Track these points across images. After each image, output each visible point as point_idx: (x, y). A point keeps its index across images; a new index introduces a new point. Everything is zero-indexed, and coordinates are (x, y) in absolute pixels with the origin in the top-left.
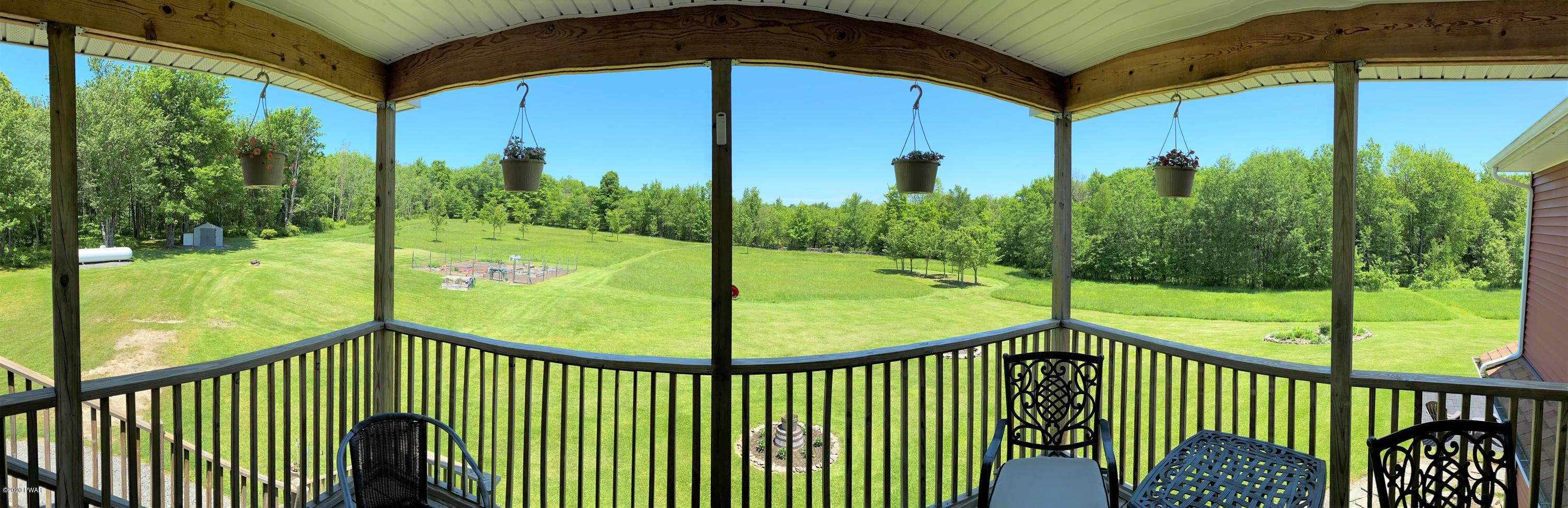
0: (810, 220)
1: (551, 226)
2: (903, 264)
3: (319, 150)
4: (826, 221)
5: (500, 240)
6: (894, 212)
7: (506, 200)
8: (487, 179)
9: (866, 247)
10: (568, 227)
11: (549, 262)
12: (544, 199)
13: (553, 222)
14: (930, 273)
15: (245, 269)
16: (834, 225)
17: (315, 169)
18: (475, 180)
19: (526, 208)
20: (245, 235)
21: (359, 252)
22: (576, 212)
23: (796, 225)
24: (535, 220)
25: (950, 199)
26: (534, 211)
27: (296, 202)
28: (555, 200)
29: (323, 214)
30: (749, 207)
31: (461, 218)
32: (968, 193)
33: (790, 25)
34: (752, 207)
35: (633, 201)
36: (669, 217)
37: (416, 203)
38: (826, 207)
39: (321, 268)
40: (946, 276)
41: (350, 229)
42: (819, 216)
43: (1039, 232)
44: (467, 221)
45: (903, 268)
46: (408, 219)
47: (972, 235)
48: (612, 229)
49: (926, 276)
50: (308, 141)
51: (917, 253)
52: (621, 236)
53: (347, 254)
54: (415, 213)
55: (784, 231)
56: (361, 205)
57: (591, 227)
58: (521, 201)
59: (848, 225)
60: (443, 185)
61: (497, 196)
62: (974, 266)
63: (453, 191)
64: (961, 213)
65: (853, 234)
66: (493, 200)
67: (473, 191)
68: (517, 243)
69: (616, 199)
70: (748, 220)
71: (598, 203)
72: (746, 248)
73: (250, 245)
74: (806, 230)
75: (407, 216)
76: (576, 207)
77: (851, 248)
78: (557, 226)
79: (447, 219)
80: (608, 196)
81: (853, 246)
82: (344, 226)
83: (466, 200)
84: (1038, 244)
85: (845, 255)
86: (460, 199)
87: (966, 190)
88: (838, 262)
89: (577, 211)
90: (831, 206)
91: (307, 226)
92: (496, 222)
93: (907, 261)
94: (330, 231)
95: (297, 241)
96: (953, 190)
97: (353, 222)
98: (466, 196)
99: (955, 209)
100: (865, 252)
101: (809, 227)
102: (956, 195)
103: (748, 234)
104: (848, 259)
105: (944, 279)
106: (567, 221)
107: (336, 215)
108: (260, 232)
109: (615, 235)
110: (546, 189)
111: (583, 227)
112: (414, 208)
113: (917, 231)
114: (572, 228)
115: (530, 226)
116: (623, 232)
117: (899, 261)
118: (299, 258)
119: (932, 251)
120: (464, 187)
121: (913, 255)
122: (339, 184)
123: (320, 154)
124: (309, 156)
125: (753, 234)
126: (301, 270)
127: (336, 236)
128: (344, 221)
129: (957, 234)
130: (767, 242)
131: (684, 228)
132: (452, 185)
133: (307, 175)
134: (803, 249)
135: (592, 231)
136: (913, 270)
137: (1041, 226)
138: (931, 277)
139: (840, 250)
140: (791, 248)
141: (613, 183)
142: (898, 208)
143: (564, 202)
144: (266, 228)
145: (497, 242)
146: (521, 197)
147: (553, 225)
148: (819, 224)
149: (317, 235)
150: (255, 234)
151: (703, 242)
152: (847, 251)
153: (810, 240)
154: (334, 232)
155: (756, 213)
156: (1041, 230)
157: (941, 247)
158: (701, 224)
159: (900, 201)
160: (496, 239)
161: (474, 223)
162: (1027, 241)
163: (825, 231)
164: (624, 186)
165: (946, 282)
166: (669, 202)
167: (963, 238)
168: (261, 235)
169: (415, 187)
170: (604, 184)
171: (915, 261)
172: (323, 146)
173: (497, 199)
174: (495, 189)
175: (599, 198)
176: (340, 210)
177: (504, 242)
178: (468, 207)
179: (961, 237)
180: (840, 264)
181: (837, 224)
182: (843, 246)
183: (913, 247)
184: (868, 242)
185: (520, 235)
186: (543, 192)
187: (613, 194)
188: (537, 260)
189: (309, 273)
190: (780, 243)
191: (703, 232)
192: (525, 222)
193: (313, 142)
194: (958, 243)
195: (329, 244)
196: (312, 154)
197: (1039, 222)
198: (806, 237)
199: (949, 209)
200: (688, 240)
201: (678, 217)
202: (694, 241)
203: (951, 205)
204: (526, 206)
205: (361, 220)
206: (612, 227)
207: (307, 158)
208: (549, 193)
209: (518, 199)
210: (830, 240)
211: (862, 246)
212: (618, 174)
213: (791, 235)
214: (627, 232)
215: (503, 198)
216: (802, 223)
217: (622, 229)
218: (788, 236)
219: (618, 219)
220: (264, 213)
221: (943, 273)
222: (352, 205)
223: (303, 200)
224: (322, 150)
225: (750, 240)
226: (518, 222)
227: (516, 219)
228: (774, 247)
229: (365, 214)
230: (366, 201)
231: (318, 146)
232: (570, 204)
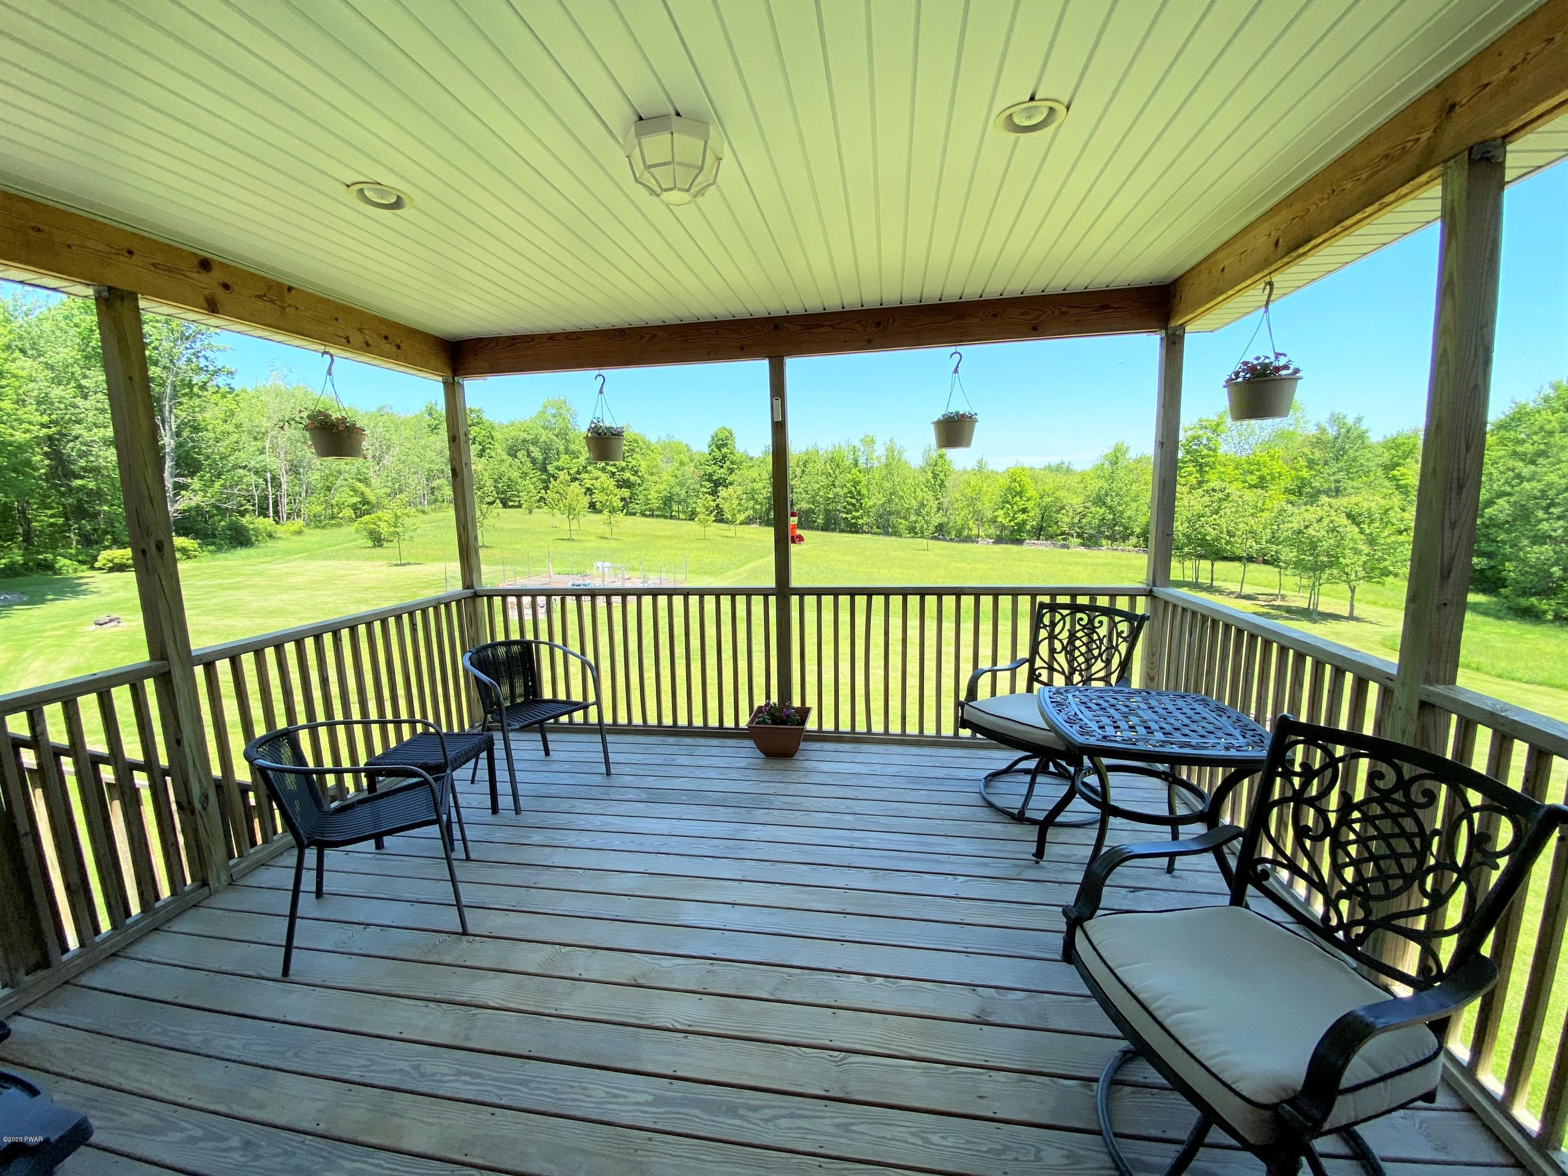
0: (1031, 492)
1: (649, 516)
2: (1197, 570)
3: (221, 380)
4: (1061, 494)
5: (580, 541)
6: (1191, 474)
7: (583, 476)
8: (551, 440)
9: (1133, 540)
10: (671, 517)
11: (650, 571)
12: (636, 473)
13: (652, 510)
14: (1248, 590)
15: (88, 639)
16: (1075, 501)
17: (211, 416)
18: (535, 442)
19: (612, 488)
20: (48, 567)
21: (345, 575)
22: (683, 494)
23: (1008, 502)
24: (627, 508)
25: (1318, 443)
26: (626, 493)
27: (179, 487)
28: (652, 474)
29: (246, 511)
30: (930, 475)
31: (520, 506)
32: (1364, 428)
33: (831, 326)
34: (935, 476)
35: (754, 473)
36: (804, 495)
37: (435, 483)
38: (1068, 471)
39: (271, 612)
40: (1283, 597)
41: (314, 536)
42: (1050, 485)
43: (1546, 509)
44: (530, 512)
45: (1197, 580)
46: (424, 512)
47: (1349, 516)
48: (727, 519)
49: (1240, 596)
50: (189, 360)
51: (1225, 550)
52: (740, 528)
53: (319, 582)
54: (436, 501)
55: (989, 514)
56: (329, 489)
57: (701, 516)
58: (604, 477)
59: (1100, 501)
60: (483, 450)
61: (568, 469)
62: (1348, 582)
63: (502, 461)
64: (1340, 470)
65: (1111, 517)
66: (563, 475)
67: (534, 461)
68: (603, 543)
69: (731, 471)
70: (930, 496)
71: (709, 477)
72: (925, 541)
73: (72, 589)
74: (1024, 511)
75: (420, 507)
76: (681, 484)
77: (1104, 542)
78: (658, 516)
79: (498, 508)
80: (722, 467)
81: (1108, 538)
82: (299, 533)
83: (524, 475)
84: (1540, 539)
85: (1093, 553)
86: (515, 475)
87: (1359, 420)
88: (1077, 564)
89: (684, 492)
90: (1077, 467)
91: (214, 536)
92: (571, 511)
93: (1205, 564)
94: (271, 543)
95: (197, 568)
96: (1325, 425)
97: (317, 522)
98: (525, 469)
99: (1326, 464)
100: (1131, 548)
101: (1030, 505)
102: (1331, 432)
103: (927, 518)
104: (1096, 560)
105: (1278, 603)
106: (670, 507)
107: (276, 512)
108: (95, 559)
109: (732, 527)
110: (638, 457)
111: (692, 516)
112: (433, 493)
113: (1228, 509)
114: (679, 519)
115: (620, 516)
116: (742, 523)
117: (1188, 564)
118: (213, 601)
119: (1256, 547)
120: (520, 454)
121: (1217, 554)
122: (274, 448)
123: (224, 389)
124: (196, 390)
125: (936, 520)
126: (230, 622)
127: (288, 552)
128: (299, 523)
129: (1311, 513)
130: (959, 533)
131: (827, 512)
132: (499, 451)
133: (196, 429)
134: (1019, 542)
135: (704, 523)
136: (1215, 583)
137: (1551, 493)
138: (1248, 597)
139: (1083, 545)
140: (999, 540)
141: (726, 445)
142: (1201, 466)
143: (665, 477)
144: (106, 548)
145: (576, 544)
146: (603, 470)
147: (652, 516)
148: (1049, 499)
149: (242, 552)
150: (82, 562)
151: (857, 532)
152: (1097, 545)
153: (1033, 527)
154: (281, 545)
155: (942, 485)
156: (1553, 504)
157: (1273, 540)
158: (854, 505)
159: (1205, 452)
160: (573, 540)
161: (542, 515)
162: (1508, 532)
163: (1058, 512)
164: (741, 450)
165: (1278, 608)
166: (803, 471)
167: (1326, 521)
168: (97, 565)
169: (430, 454)
170: (713, 447)
171: (1219, 565)
172: (231, 373)
173: (569, 474)
174: (564, 457)
175: (710, 470)
176: (285, 500)
177: (586, 544)
178: (529, 487)
179: (1320, 520)
180: (1079, 568)
181: (1081, 499)
182: (1091, 536)
183: (1218, 539)
184: (1137, 530)
185: (605, 530)
186: (634, 462)
187: (728, 463)
188: (633, 569)
189: (248, 624)
190: (982, 534)
191: (858, 518)
192: (613, 511)
193: (203, 363)
194: (1311, 531)
195: (277, 568)
196: (203, 387)
197: (1550, 485)
198: (1024, 522)
199: (1311, 464)
200: (833, 530)
201: (817, 495)
202: (842, 531)
203: (1318, 455)
204: (611, 483)
205: (333, 518)
206: (728, 516)
207: (191, 395)
208: (643, 463)
209: (599, 473)
210: (1065, 528)
211: (1125, 538)
212: (734, 432)
213: (999, 519)
214: (749, 521)
215: (578, 473)
216: (1018, 498)
217: (741, 517)
218: (994, 521)
219: (736, 502)
220: (95, 516)
221: (1276, 592)
222: (310, 491)
223: (196, 483)
224: (229, 381)
225: (932, 528)
226: (600, 512)
227: (598, 505)
228: (969, 539)
229: (341, 506)
230: (339, 483)
231: (217, 372)
232: (673, 481)
